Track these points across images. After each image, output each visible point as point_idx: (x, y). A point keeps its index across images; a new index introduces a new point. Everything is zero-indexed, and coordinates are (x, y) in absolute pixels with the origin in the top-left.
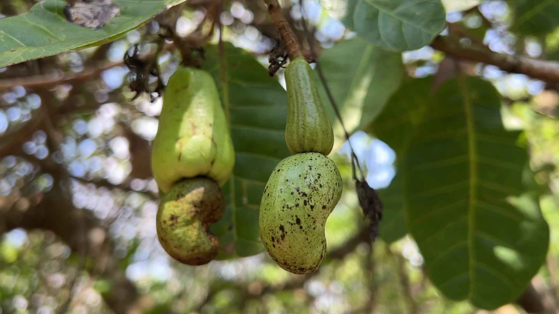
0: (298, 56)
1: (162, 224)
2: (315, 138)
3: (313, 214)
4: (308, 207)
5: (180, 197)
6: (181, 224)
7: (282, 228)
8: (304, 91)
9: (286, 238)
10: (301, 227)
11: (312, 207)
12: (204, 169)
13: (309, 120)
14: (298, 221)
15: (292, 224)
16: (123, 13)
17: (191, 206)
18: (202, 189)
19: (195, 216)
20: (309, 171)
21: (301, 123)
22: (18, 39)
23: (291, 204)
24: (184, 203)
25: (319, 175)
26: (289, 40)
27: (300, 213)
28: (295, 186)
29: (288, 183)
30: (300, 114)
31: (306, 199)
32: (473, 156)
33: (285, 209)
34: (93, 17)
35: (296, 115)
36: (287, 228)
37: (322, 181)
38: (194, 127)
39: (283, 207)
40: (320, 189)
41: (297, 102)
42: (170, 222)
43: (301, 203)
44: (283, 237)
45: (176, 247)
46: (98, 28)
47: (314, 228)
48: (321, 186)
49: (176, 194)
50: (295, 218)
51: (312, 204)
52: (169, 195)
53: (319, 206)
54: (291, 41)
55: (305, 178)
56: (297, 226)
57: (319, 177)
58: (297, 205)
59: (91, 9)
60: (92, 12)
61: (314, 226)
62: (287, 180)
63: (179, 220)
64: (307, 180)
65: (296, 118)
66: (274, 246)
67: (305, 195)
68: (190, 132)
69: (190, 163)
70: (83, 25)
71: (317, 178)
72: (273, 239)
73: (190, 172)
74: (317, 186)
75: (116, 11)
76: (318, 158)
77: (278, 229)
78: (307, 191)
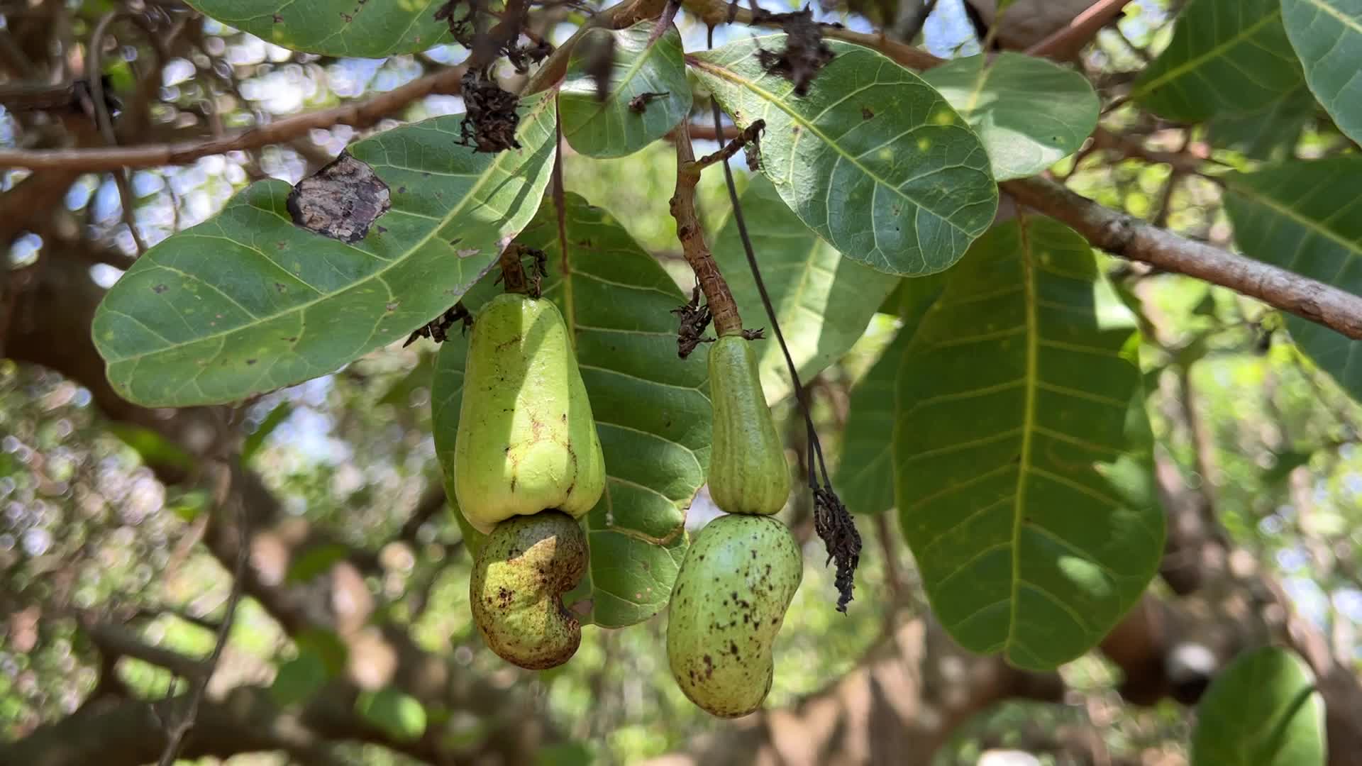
0: (731, 327)
1: (485, 603)
2: (760, 495)
3: (757, 635)
4: (751, 625)
5: (514, 554)
6: (518, 605)
7: (707, 659)
8: (742, 404)
9: (714, 674)
10: (738, 659)
11: (756, 625)
12: (554, 500)
13: (751, 462)
14: (734, 649)
15: (724, 655)
16: (396, 202)
17: (535, 571)
18: (552, 539)
19: (541, 588)
20: (752, 561)
21: (737, 466)
22: (221, 288)
23: (724, 622)
24: (522, 567)
25: (769, 567)
26: (716, 295)
27: (739, 636)
28: (730, 590)
29: (721, 584)
30: (735, 447)
31: (747, 611)
33: (714, 629)
34: (340, 213)
35: (728, 448)
36: (716, 659)
37: (774, 579)
38: (536, 424)
39: (711, 627)
40: (769, 593)
41: (731, 426)
42: (500, 602)
43: (739, 619)
44: (709, 673)
45: (509, 644)
46: (354, 238)
47: (758, 656)
48: (771, 588)
49: (506, 548)
50: (729, 645)
51: (756, 619)
52: (493, 549)
53: (767, 622)
54: (718, 297)
55: (747, 575)
56: (732, 658)
57: (768, 573)
58: (733, 624)
59: (335, 193)
60: (338, 200)
61: (757, 654)
62: (717, 580)
63: (515, 597)
64: (750, 579)
65: (728, 455)
66: (693, 685)
67: (745, 605)
68: (530, 436)
69: (530, 493)
70: (324, 232)
71: (764, 572)
72: (692, 674)
73: (532, 507)
74: (765, 589)
75: (383, 196)
76: (766, 534)
77: (700, 661)
78: (749, 598)
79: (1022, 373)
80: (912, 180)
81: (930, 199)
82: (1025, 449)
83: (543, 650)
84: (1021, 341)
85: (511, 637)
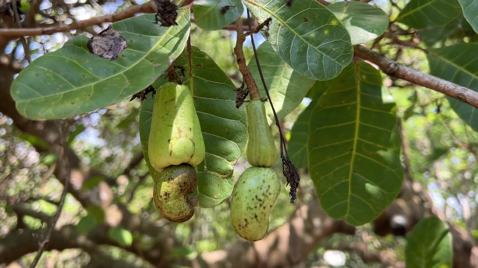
0: (256, 97)
1: (159, 197)
2: (266, 159)
3: (264, 211)
4: (262, 208)
5: (170, 179)
6: (171, 198)
7: (246, 220)
8: (260, 126)
9: (249, 226)
10: (257, 220)
11: (264, 208)
12: (186, 159)
13: (263, 147)
14: (256, 217)
15: (252, 218)
16: (129, 46)
17: (178, 186)
18: (185, 174)
19: (180, 192)
20: (263, 184)
21: (258, 149)
22: (62, 75)
23: (252, 206)
24: (174, 184)
25: (269, 186)
26: (251, 84)
27: (258, 212)
28: (255, 195)
29: (252, 192)
30: (257, 142)
31: (261, 203)
32: (358, 121)
33: (249, 209)
34: (108, 49)
35: (255, 142)
36: (249, 220)
37: (271, 191)
38: (180, 131)
39: (248, 208)
40: (269, 196)
41: (256, 133)
42: (165, 197)
43: (258, 205)
44: (246, 225)
45: (168, 213)
46: (113, 59)
47: (265, 219)
48: (270, 194)
49: (167, 177)
50: (254, 215)
51: (264, 205)
52: (163, 177)
53: (268, 206)
54: (251, 85)
55: (261, 189)
56: (255, 220)
57: (269, 188)
58: (256, 207)
59: (106, 42)
60: (107, 44)
61: (264, 218)
62: (250, 191)
63: (171, 196)
64: (262, 190)
65: (254, 144)
66: (240, 229)
67: (260, 200)
68: (178, 135)
69: (177, 157)
70: (101, 56)
71: (267, 188)
72: (240, 226)
73: (177, 162)
74: (268, 194)
75: (124, 43)
76: (268, 174)
77: (243, 221)
78: (262, 198)
79: (354, 119)
80: (322, 45)
81: (329, 52)
82: (355, 146)
83: (180, 216)
84: (354, 107)
85: (168, 210)
